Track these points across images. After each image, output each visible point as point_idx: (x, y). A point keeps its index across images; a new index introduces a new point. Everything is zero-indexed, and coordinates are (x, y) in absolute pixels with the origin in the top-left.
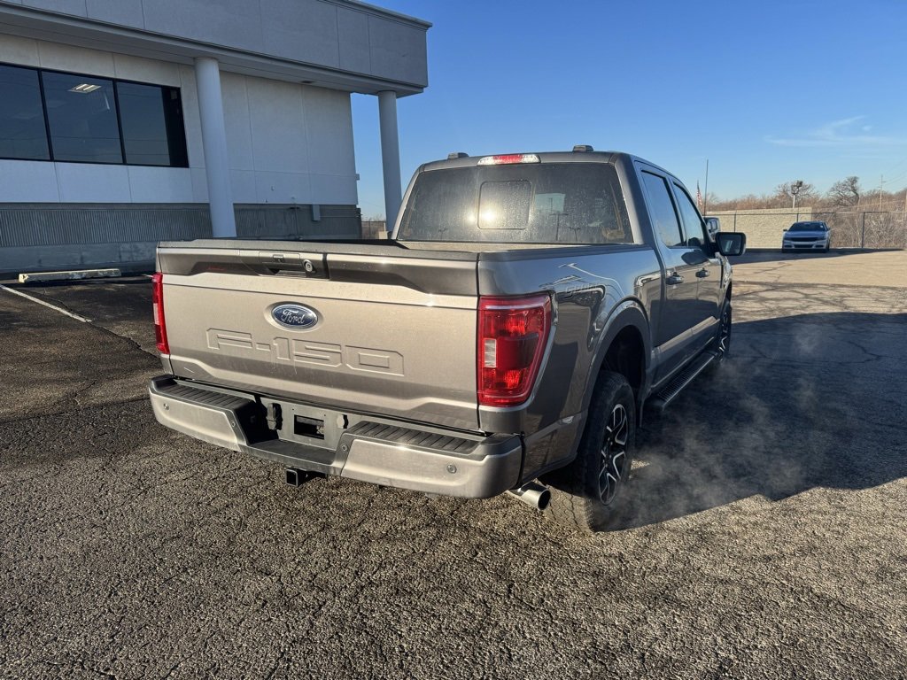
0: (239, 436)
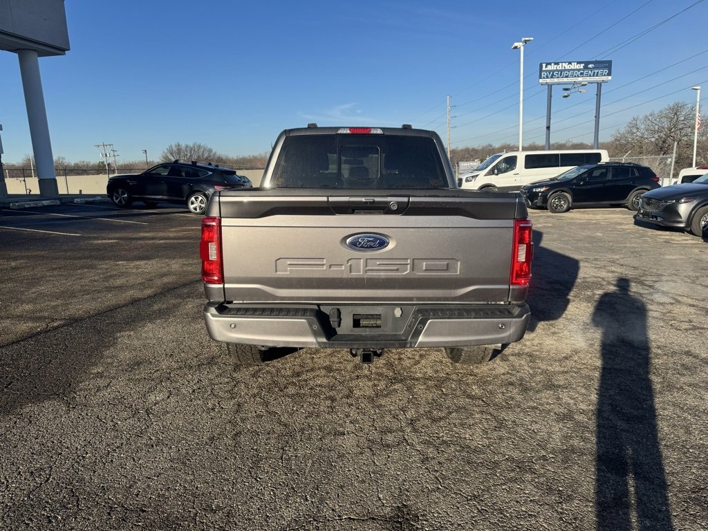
0: (315, 334)
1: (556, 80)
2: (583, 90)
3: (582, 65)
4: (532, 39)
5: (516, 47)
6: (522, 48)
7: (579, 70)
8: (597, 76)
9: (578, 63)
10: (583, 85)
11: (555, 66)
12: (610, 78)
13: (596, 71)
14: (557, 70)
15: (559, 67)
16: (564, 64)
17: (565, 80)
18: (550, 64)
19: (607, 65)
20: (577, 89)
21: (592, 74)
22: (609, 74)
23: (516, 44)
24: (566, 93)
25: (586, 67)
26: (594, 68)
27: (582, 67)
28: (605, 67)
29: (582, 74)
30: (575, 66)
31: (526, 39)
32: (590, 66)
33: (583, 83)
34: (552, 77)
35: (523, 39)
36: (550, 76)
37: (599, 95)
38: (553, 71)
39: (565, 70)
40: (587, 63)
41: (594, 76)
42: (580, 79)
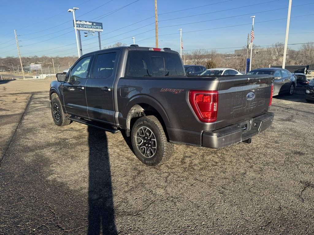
1: (81, 29)
2: (93, 34)
3: (91, 23)
4: (78, 9)
5: (70, 11)
6: (74, 12)
7: (90, 25)
8: (97, 29)
9: (89, 22)
10: (93, 32)
11: (80, 22)
12: (102, 30)
13: (97, 27)
14: (81, 24)
15: (82, 23)
16: (83, 22)
17: (85, 29)
18: (78, 21)
19: (100, 25)
20: (90, 34)
21: (95, 28)
22: (102, 29)
23: (70, 10)
24: (86, 35)
25: (93, 25)
26: (96, 25)
27: (91, 24)
28: (100, 26)
29: (91, 27)
30: (88, 23)
31: (76, 8)
32: (94, 24)
33: (93, 31)
34: (79, 27)
35: (74, 8)
36: (78, 26)
37: (99, 37)
38: (80, 24)
39: (84, 25)
40: (93, 23)
41: (96, 29)
42: (91, 29)
